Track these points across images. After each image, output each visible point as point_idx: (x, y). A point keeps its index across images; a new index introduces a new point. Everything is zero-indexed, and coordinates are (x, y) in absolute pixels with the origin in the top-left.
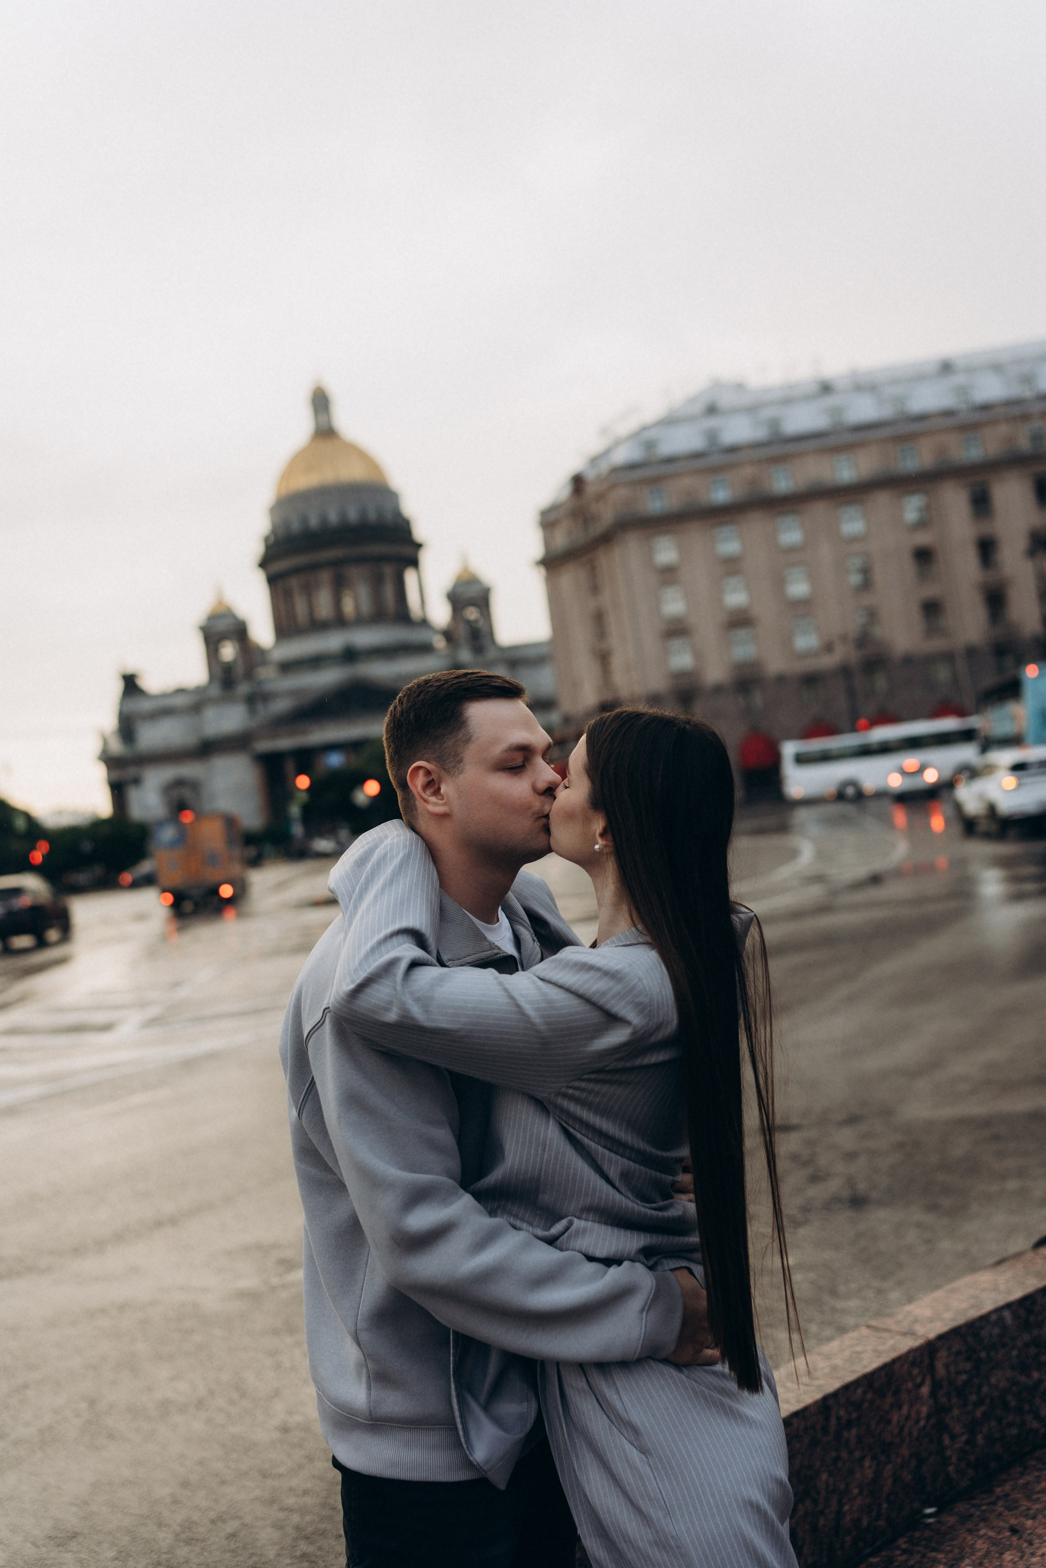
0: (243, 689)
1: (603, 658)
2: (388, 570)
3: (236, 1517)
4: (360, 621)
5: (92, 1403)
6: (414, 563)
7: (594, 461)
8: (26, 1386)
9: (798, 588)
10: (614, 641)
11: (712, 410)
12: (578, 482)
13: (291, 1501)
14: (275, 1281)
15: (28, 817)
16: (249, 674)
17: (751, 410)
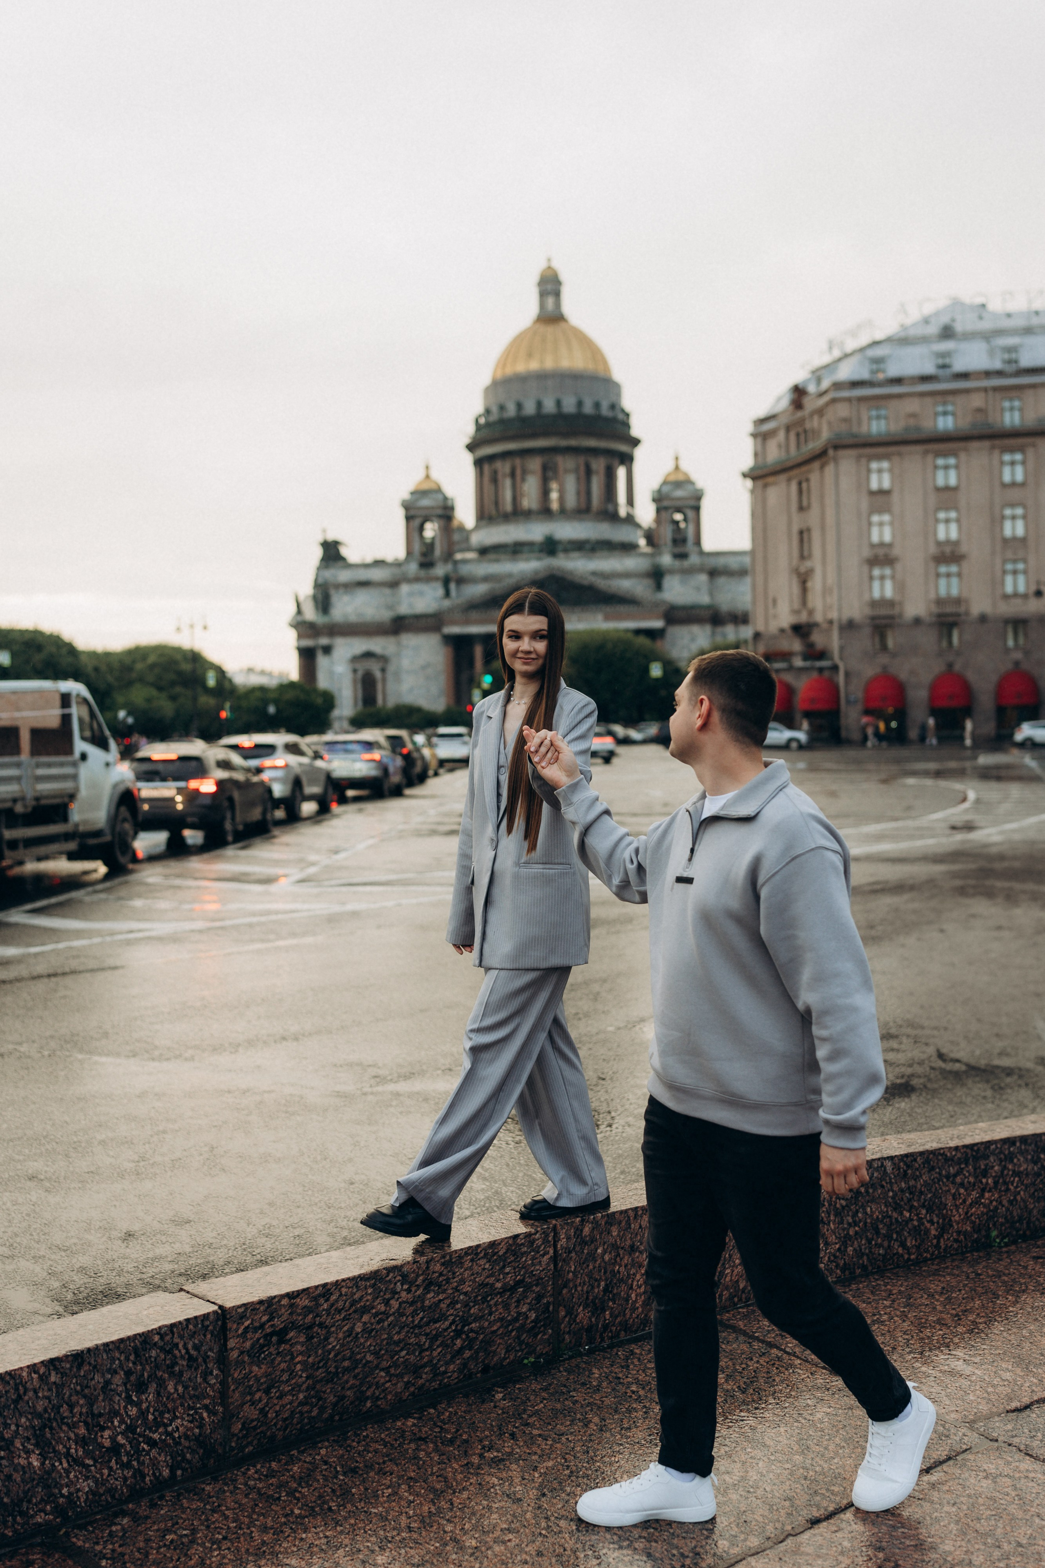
0: (440, 570)
1: (804, 579)
2: (599, 465)
3: (301, 1227)
4: (564, 513)
5: (212, 1148)
6: (627, 459)
7: (818, 374)
8: (164, 1132)
9: (1014, 528)
10: (816, 562)
11: (947, 333)
12: (799, 393)
13: (344, 1223)
14: (367, 1089)
15: (221, 673)
16: (448, 556)
17: (987, 336)
